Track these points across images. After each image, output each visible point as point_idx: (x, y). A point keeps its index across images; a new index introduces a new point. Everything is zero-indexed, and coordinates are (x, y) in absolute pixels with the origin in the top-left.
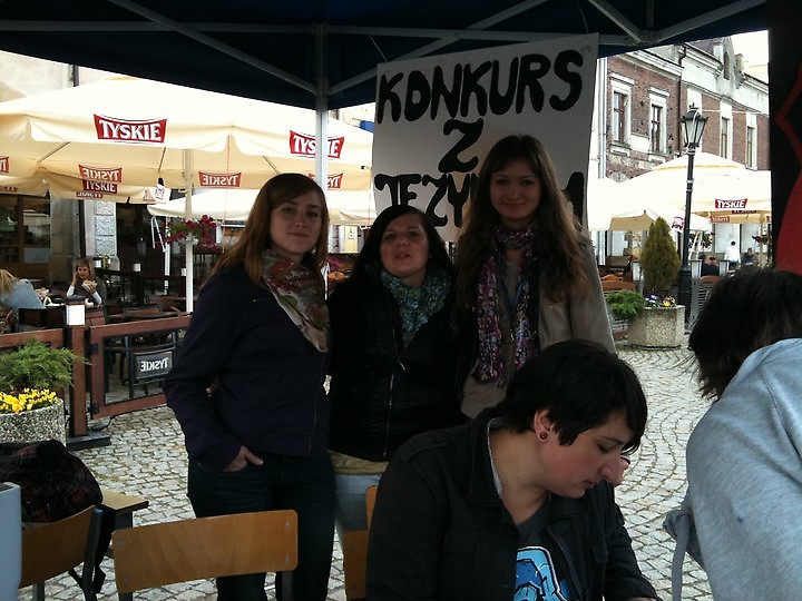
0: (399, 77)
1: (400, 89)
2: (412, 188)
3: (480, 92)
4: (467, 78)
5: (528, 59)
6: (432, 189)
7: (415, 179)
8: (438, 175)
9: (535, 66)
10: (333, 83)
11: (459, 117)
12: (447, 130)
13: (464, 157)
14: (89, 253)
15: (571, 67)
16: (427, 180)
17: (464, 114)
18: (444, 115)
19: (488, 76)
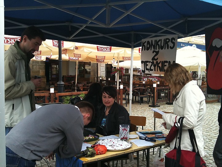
0: (145, 42)
1: (146, 44)
2: (147, 63)
3: (159, 45)
4: (157, 42)
5: (167, 39)
6: (151, 64)
7: (148, 62)
8: (151, 61)
9: (168, 40)
10: (135, 43)
11: (155, 50)
12: (153, 53)
13: (156, 58)
14: (99, 76)
15: (173, 41)
16: (150, 62)
17: (156, 49)
18: (153, 50)
19: (160, 42)
